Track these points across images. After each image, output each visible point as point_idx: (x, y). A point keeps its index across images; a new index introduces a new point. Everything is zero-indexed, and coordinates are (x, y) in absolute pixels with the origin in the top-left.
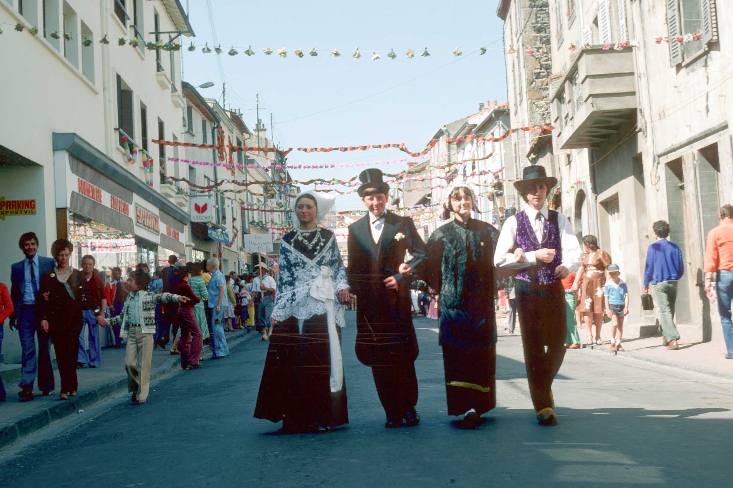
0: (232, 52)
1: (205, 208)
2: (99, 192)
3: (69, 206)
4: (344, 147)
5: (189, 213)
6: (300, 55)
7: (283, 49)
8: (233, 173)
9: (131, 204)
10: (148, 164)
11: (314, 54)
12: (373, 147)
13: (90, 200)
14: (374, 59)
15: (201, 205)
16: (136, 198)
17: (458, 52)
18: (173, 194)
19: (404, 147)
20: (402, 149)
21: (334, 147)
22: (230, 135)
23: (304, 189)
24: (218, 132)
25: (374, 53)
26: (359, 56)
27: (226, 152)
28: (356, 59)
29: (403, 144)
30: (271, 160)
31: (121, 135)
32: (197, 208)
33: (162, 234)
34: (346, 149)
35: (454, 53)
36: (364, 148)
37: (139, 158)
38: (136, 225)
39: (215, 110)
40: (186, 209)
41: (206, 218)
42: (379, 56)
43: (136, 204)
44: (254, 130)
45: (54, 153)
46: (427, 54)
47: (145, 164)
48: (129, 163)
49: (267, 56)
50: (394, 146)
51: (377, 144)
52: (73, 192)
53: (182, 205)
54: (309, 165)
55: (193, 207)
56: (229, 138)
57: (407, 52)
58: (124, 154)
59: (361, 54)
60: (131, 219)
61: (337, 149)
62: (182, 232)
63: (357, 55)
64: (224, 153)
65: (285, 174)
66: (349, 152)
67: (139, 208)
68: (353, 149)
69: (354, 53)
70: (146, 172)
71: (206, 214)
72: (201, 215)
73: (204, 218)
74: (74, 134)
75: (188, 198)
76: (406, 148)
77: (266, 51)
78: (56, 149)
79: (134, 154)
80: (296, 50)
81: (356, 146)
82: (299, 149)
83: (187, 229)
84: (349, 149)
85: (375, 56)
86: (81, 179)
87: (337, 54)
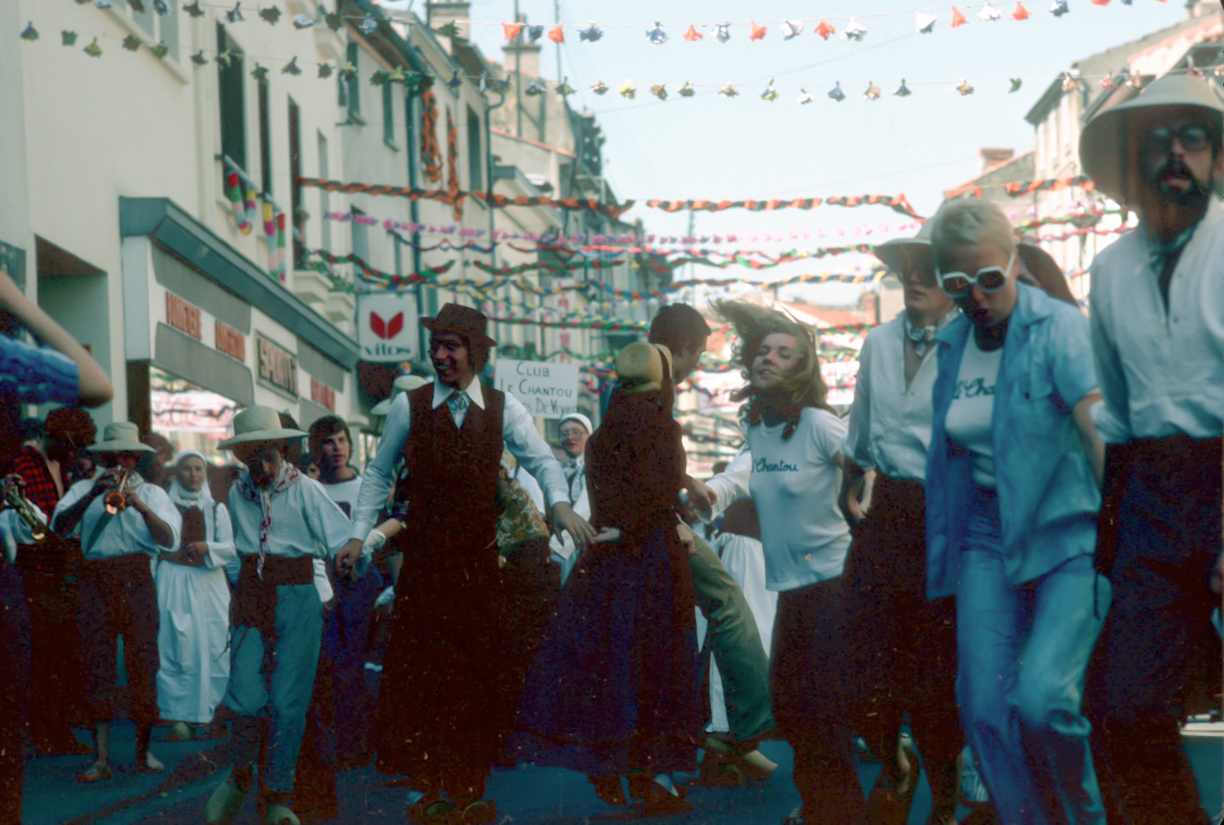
0: (533, 90)
1: (397, 324)
2: (196, 315)
3: (153, 356)
4: (759, 199)
5: (354, 339)
6: (661, 93)
7: (629, 84)
8: (459, 213)
9: (248, 332)
10: (273, 227)
11: (687, 93)
12: (830, 202)
13: (182, 335)
14: (803, 103)
15: (387, 317)
16: (259, 321)
17: (966, 87)
18: (322, 293)
19: (904, 204)
20: (898, 208)
21: (734, 200)
22: (451, 103)
23: (656, 246)
24: (423, 102)
25: (803, 91)
26: (774, 96)
27: (440, 157)
28: (769, 102)
29: (902, 198)
30: (559, 155)
31: (226, 168)
32: (377, 324)
33: (304, 400)
34: (763, 205)
35: (959, 88)
36: (807, 204)
37: (257, 218)
38: (259, 384)
39: (414, 43)
40: (346, 327)
41: (399, 350)
42: (812, 98)
43: (259, 333)
44: (506, 49)
45: (122, 242)
46: (904, 91)
47: (268, 228)
48: (239, 232)
49: (598, 96)
50: (879, 200)
51: (838, 195)
52: (159, 324)
53: (340, 317)
54: (674, 235)
55: (365, 321)
56: (448, 114)
57: (866, 89)
58: (228, 213)
59: (777, 92)
60: (248, 370)
61: (740, 204)
62: (341, 390)
63: (770, 95)
64: (436, 160)
65: (597, 191)
66: (769, 213)
67: (263, 340)
68: (780, 205)
69: (763, 91)
70: (270, 249)
71: (399, 340)
72: (389, 343)
73: (394, 351)
74: (166, 201)
75: (351, 298)
76: (908, 206)
77: (597, 88)
78: (126, 232)
79: (250, 211)
80: (652, 84)
81: (788, 199)
82: (649, 204)
83: (349, 381)
84: (770, 206)
85: (804, 97)
86: (170, 292)
87: (731, 93)
